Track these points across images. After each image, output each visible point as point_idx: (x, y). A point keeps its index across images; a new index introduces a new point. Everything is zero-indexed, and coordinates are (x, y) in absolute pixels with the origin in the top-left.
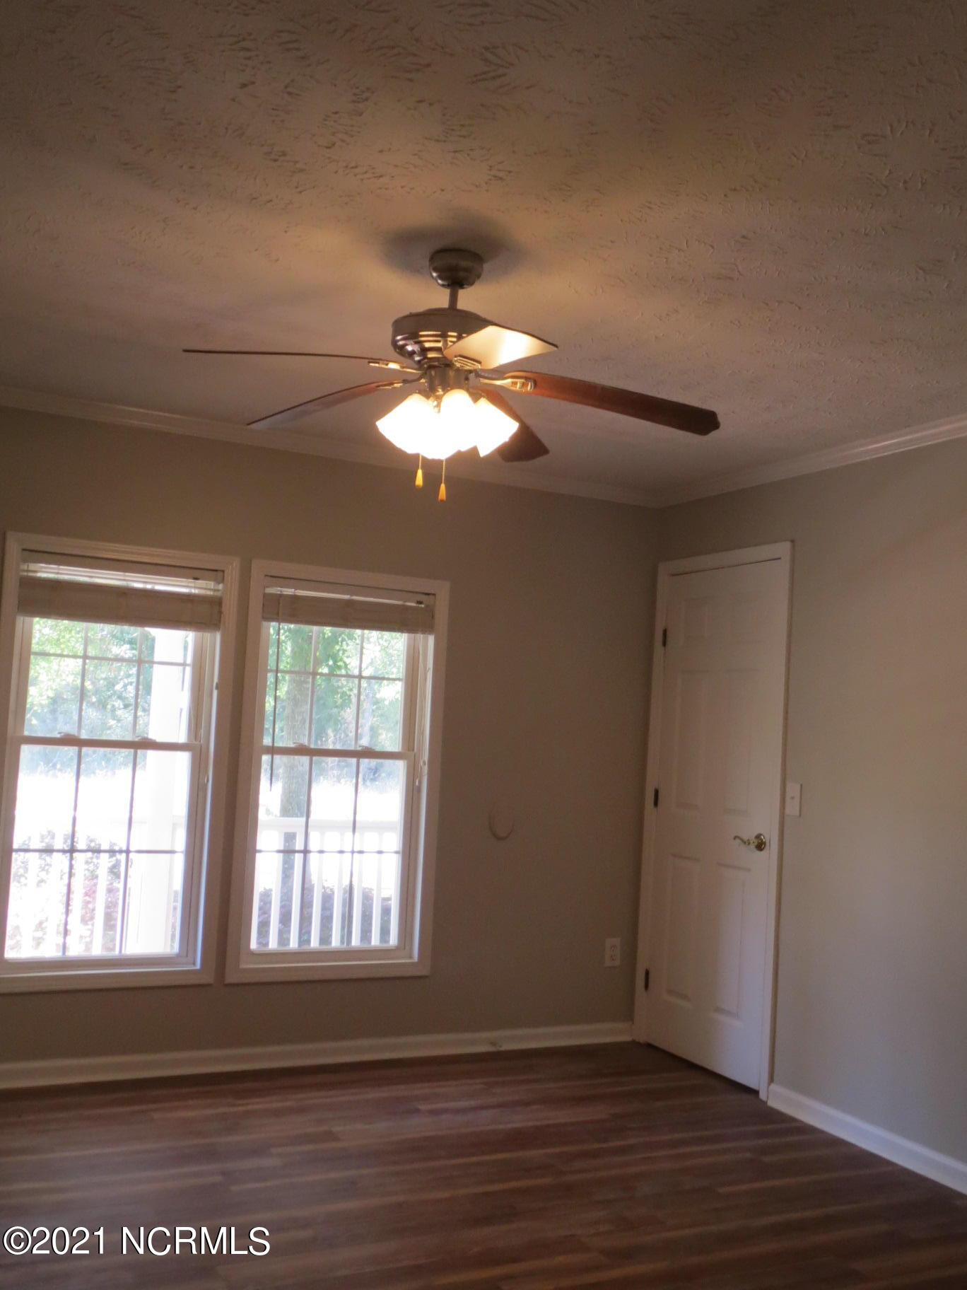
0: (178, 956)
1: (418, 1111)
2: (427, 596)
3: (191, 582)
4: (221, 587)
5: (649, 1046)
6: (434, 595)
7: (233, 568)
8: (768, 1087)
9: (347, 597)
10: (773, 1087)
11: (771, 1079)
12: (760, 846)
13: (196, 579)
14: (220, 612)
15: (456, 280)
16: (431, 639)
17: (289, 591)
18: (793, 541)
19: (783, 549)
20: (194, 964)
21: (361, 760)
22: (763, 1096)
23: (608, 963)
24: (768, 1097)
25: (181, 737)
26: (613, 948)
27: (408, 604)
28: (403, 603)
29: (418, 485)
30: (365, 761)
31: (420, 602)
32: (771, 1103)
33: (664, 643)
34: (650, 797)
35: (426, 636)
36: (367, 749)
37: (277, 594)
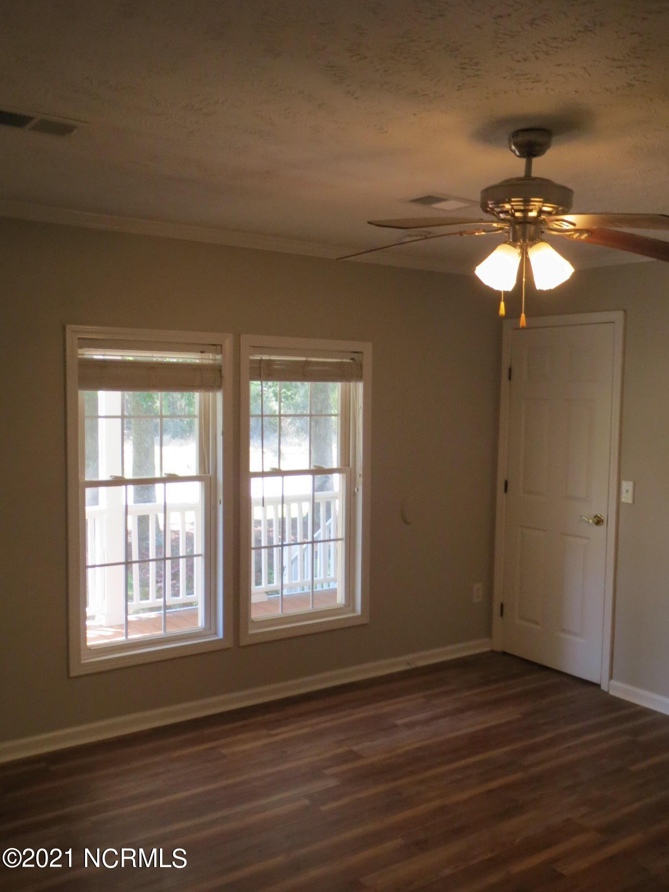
0: (205, 630)
2: (357, 354)
3: (199, 355)
4: (219, 357)
5: (505, 654)
6: (362, 353)
7: (228, 344)
8: (609, 683)
9: (304, 359)
10: (612, 682)
11: (611, 677)
12: (599, 522)
13: (202, 352)
14: (221, 377)
15: (529, 151)
16: (360, 386)
17: (265, 357)
18: (625, 311)
19: (618, 316)
20: (216, 634)
21: (315, 476)
22: (604, 687)
23: (475, 600)
24: (609, 689)
25: (193, 471)
26: (478, 590)
27: (344, 360)
28: (341, 360)
29: (501, 315)
30: (318, 477)
31: (353, 359)
32: (612, 693)
33: (510, 378)
34: (501, 486)
35: (357, 383)
36: (319, 467)
37: (257, 360)
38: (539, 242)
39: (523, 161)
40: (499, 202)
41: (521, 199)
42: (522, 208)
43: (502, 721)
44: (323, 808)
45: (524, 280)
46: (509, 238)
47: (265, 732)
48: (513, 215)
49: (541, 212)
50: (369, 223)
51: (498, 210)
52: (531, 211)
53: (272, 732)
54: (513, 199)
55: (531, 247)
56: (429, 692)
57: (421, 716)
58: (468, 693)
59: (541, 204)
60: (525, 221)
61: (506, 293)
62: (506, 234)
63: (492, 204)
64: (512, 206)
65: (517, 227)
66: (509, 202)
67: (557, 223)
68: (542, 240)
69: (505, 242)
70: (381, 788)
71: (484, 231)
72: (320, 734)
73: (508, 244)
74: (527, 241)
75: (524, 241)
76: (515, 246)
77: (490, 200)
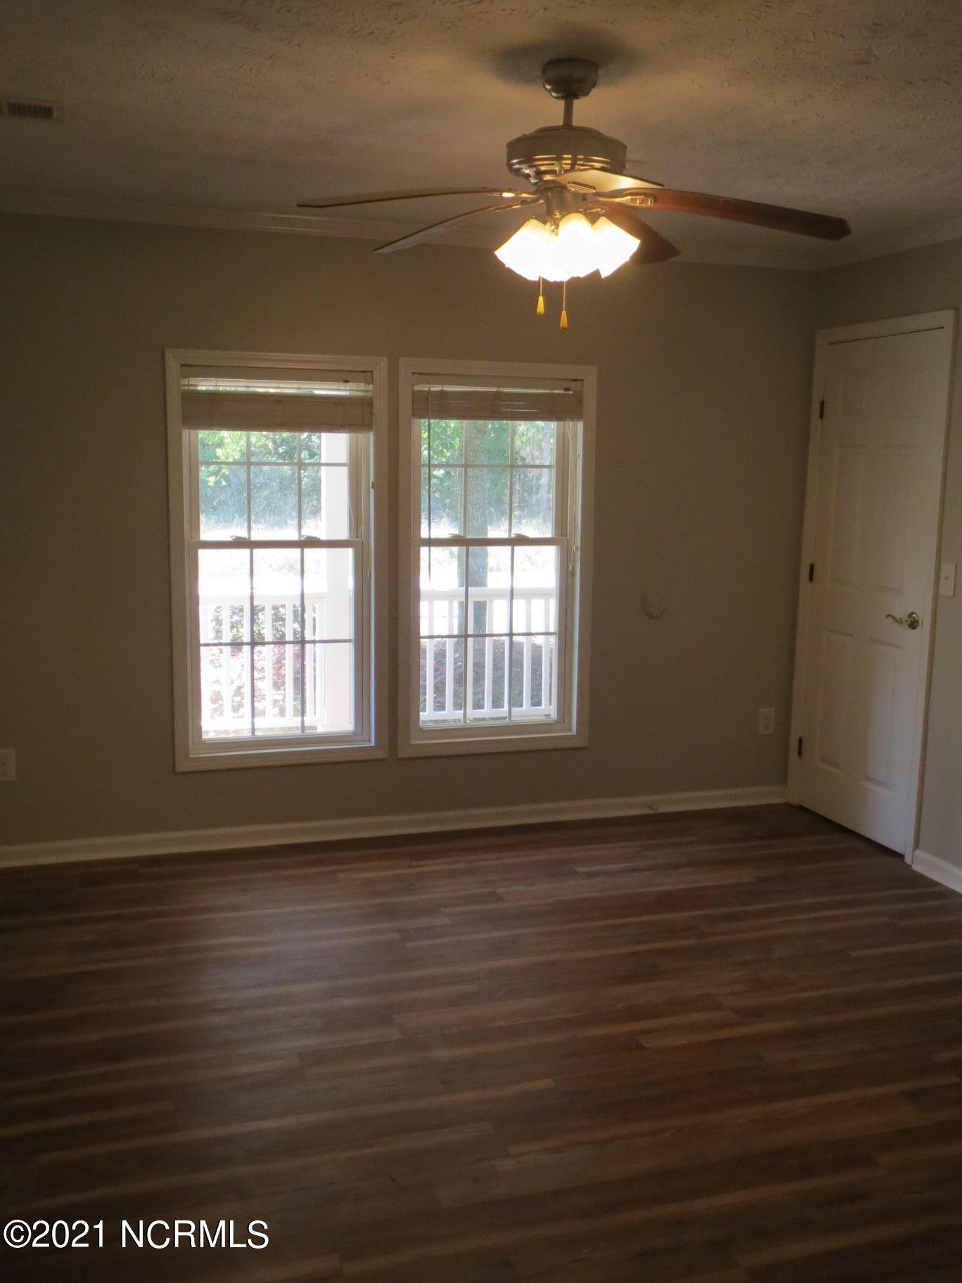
0: (355, 734)
1: (575, 873)
2: (574, 383)
3: (342, 386)
4: (370, 387)
5: (801, 806)
6: (583, 380)
7: (381, 369)
8: (914, 852)
9: (494, 389)
10: (919, 851)
11: (917, 844)
12: (913, 624)
13: (346, 381)
14: (372, 413)
15: (570, 90)
16: (580, 425)
17: (436, 388)
18: (956, 309)
19: (946, 317)
20: (369, 741)
21: (515, 547)
22: (907, 860)
23: (762, 731)
24: (913, 862)
25: (343, 534)
26: (767, 717)
27: (554, 391)
28: (551, 391)
29: (540, 313)
30: (519, 549)
31: (568, 389)
32: (916, 868)
33: (822, 415)
34: (805, 571)
35: (575, 423)
36: (519, 535)
37: (425, 391)
39: (562, 103)
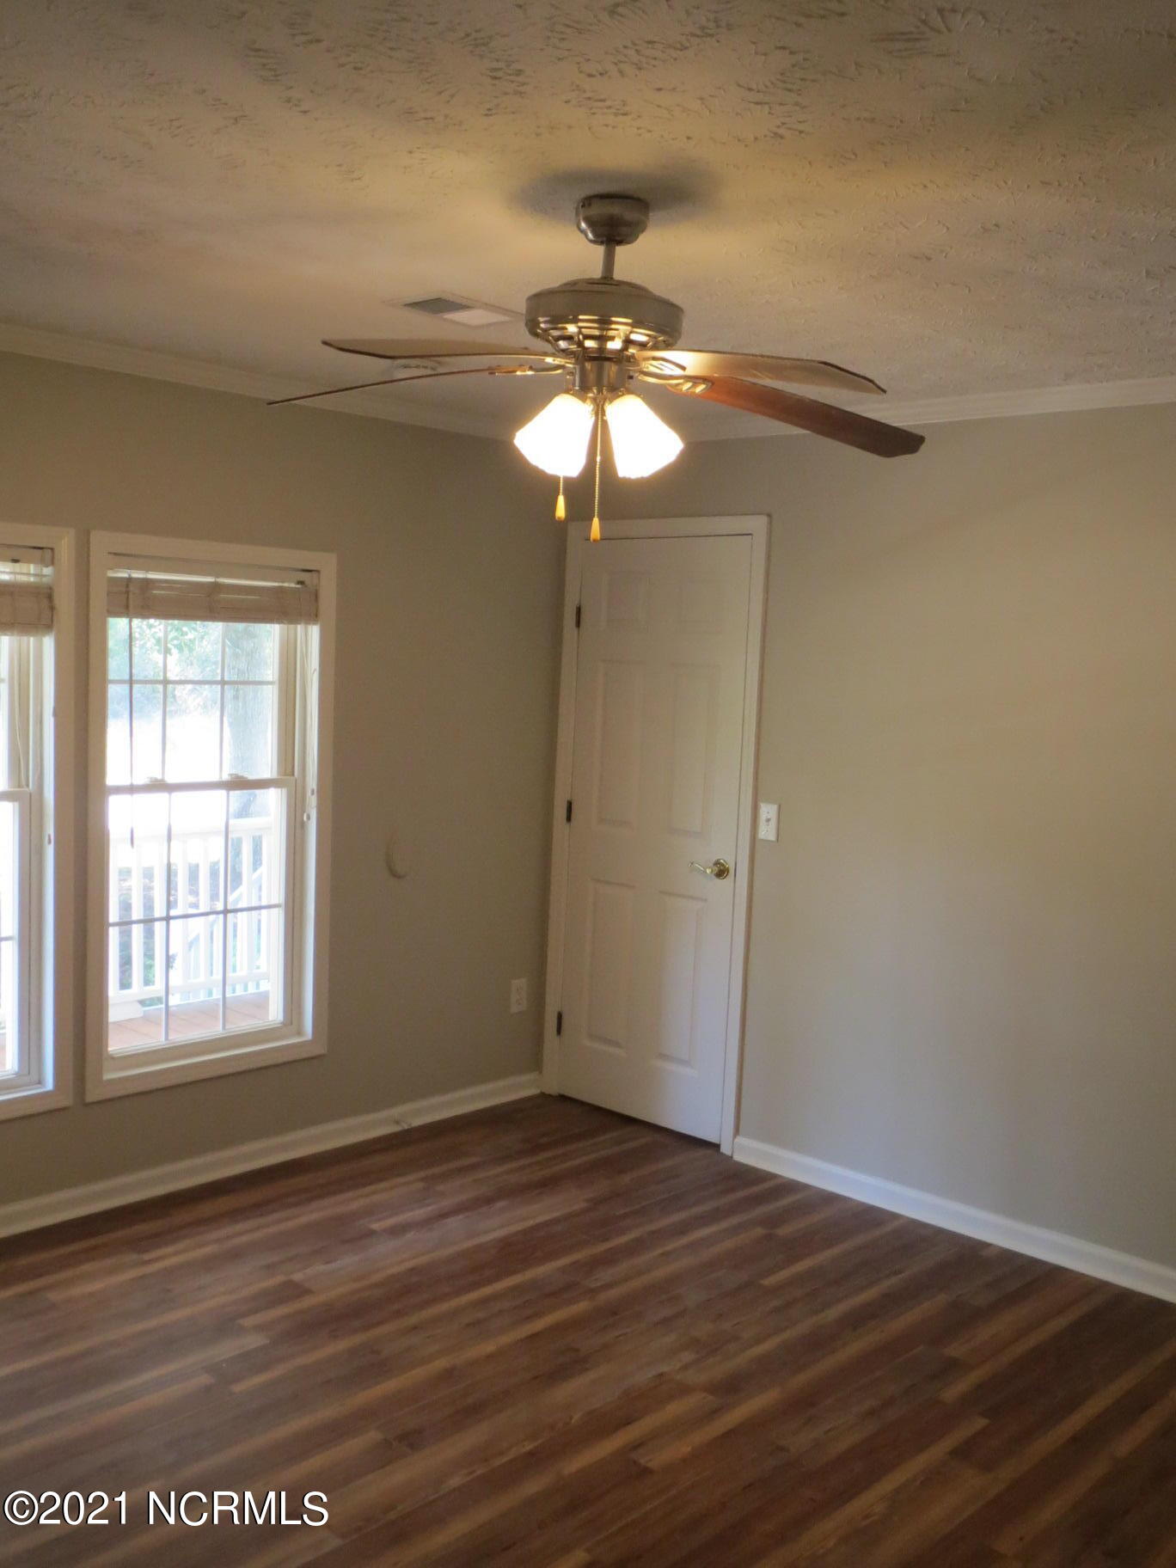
0: (18, 1077)
2: (309, 574)
3: (8, 566)
4: (47, 571)
5: (562, 1097)
6: (318, 571)
7: (66, 544)
8: (734, 1141)
10: (739, 1139)
11: (737, 1131)
12: (721, 872)
13: (15, 561)
14: (52, 608)
15: (612, 233)
16: (314, 631)
17: (138, 574)
18: (769, 515)
19: (758, 524)
20: (43, 1084)
21: (232, 792)
22: (725, 1149)
23: (514, 1009)
24: (733, 1152)
26: (519, 989)
27: (286, 585)
28: (281, 584)
29: (559, 518)
30: (235, 794)
31: (299, 583)
32: (738, 1158)
33: (578, 624)
34: (560, 812)
35: (310, 627)
36: (238, 777)
37: (122, 579)
38: (623, 395)
39: (600, 250)
40: (558, 320)
41: (596, 318)
42: (597, 333)
43: (556, 1214)
44: (238, 1388)
45: (598, 459)
46: (574, 385)
47: (134, 1257)
48: (580, 344)
49: (628, 342)
50: (325, 343)
51: (556, 333)
52: (612, 338)
53: (146, 1257)
54: (581, 317)
55: (611, 402)
56: (430, 1172)
57: (419, 1213)
58: (499, 1170)
59: (629, 328)
60: (601, 357)
61: (568, 480)
62: (568, 377)
63: (545, 322)
64: (580, 328)
65: (588, 365)
66: (575, 321)
67: (654, 363)
68: (629, 392)
69: (567, 391)
70: (342, 1345)
71: (531, 368)
72: (236, 1255)
73: (572, 395)
74: (605, 392)
75: (600, 391)
76: (584, 399)
77: (543, 316)
